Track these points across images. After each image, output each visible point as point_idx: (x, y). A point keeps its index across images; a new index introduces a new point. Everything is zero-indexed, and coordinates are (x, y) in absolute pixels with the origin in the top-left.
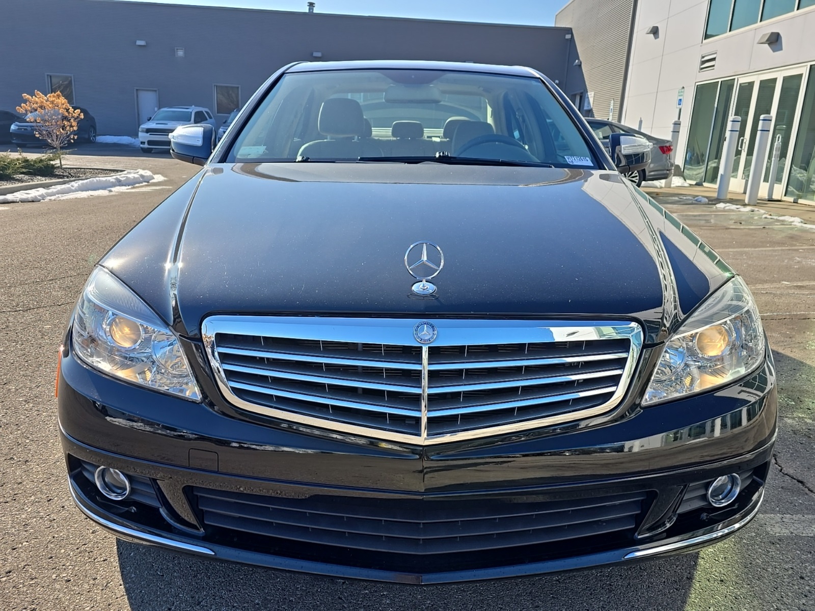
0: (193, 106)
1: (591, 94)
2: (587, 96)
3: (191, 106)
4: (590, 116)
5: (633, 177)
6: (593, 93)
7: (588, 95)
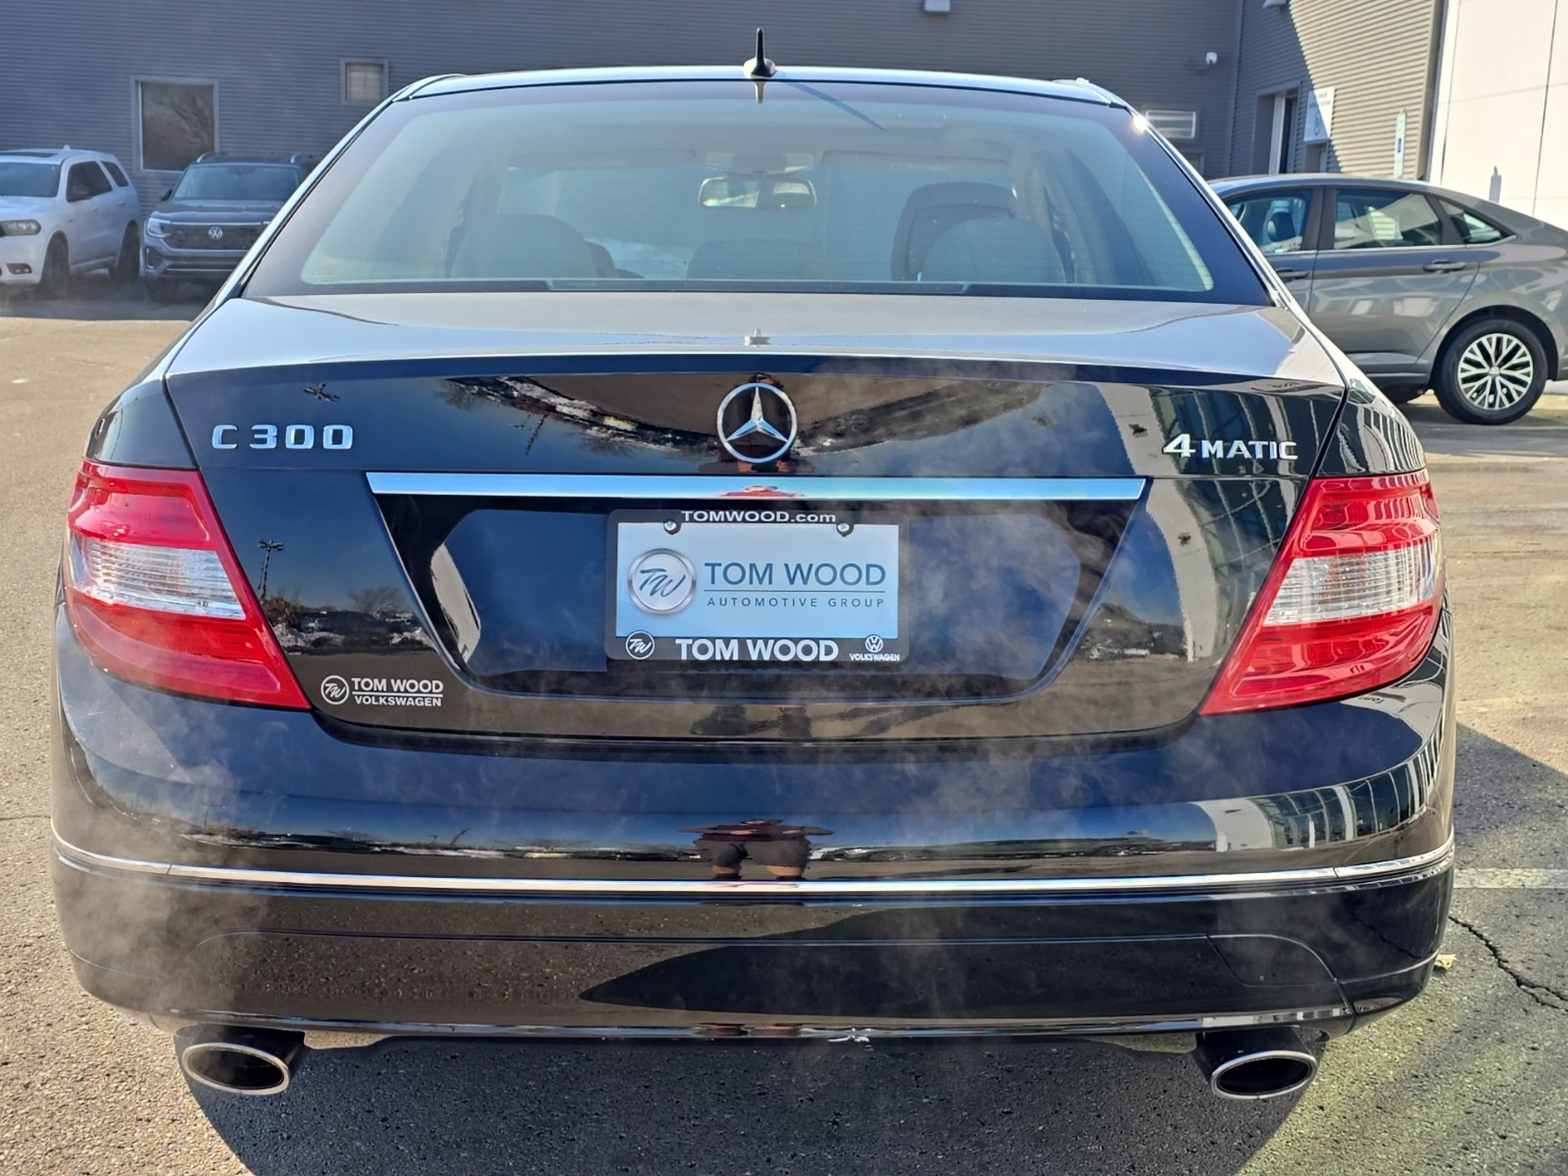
0: (67, 148)
1: (1325, 95)
2: (1310, 102)
3: (62, 147)
4: (1323, 165)
5: (1514, 368)
6: (1330, 91)
7: (1315, 98)
